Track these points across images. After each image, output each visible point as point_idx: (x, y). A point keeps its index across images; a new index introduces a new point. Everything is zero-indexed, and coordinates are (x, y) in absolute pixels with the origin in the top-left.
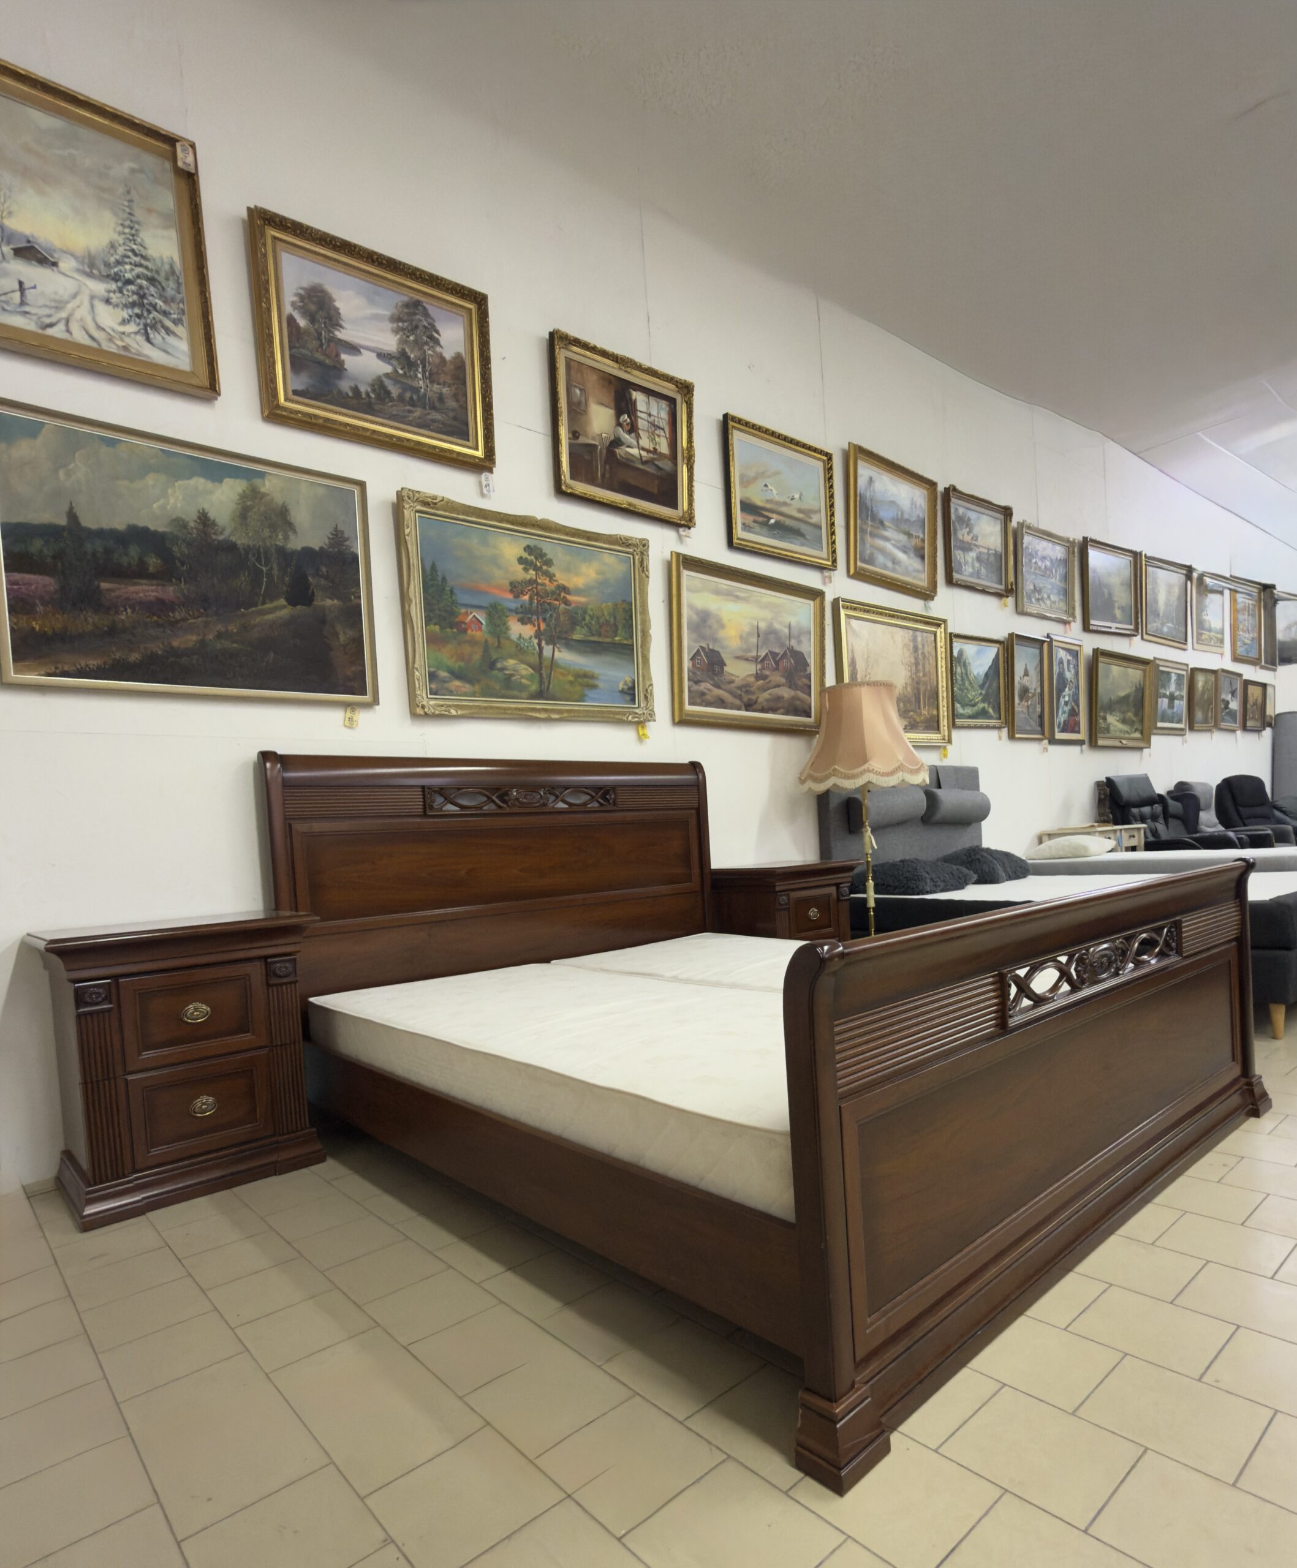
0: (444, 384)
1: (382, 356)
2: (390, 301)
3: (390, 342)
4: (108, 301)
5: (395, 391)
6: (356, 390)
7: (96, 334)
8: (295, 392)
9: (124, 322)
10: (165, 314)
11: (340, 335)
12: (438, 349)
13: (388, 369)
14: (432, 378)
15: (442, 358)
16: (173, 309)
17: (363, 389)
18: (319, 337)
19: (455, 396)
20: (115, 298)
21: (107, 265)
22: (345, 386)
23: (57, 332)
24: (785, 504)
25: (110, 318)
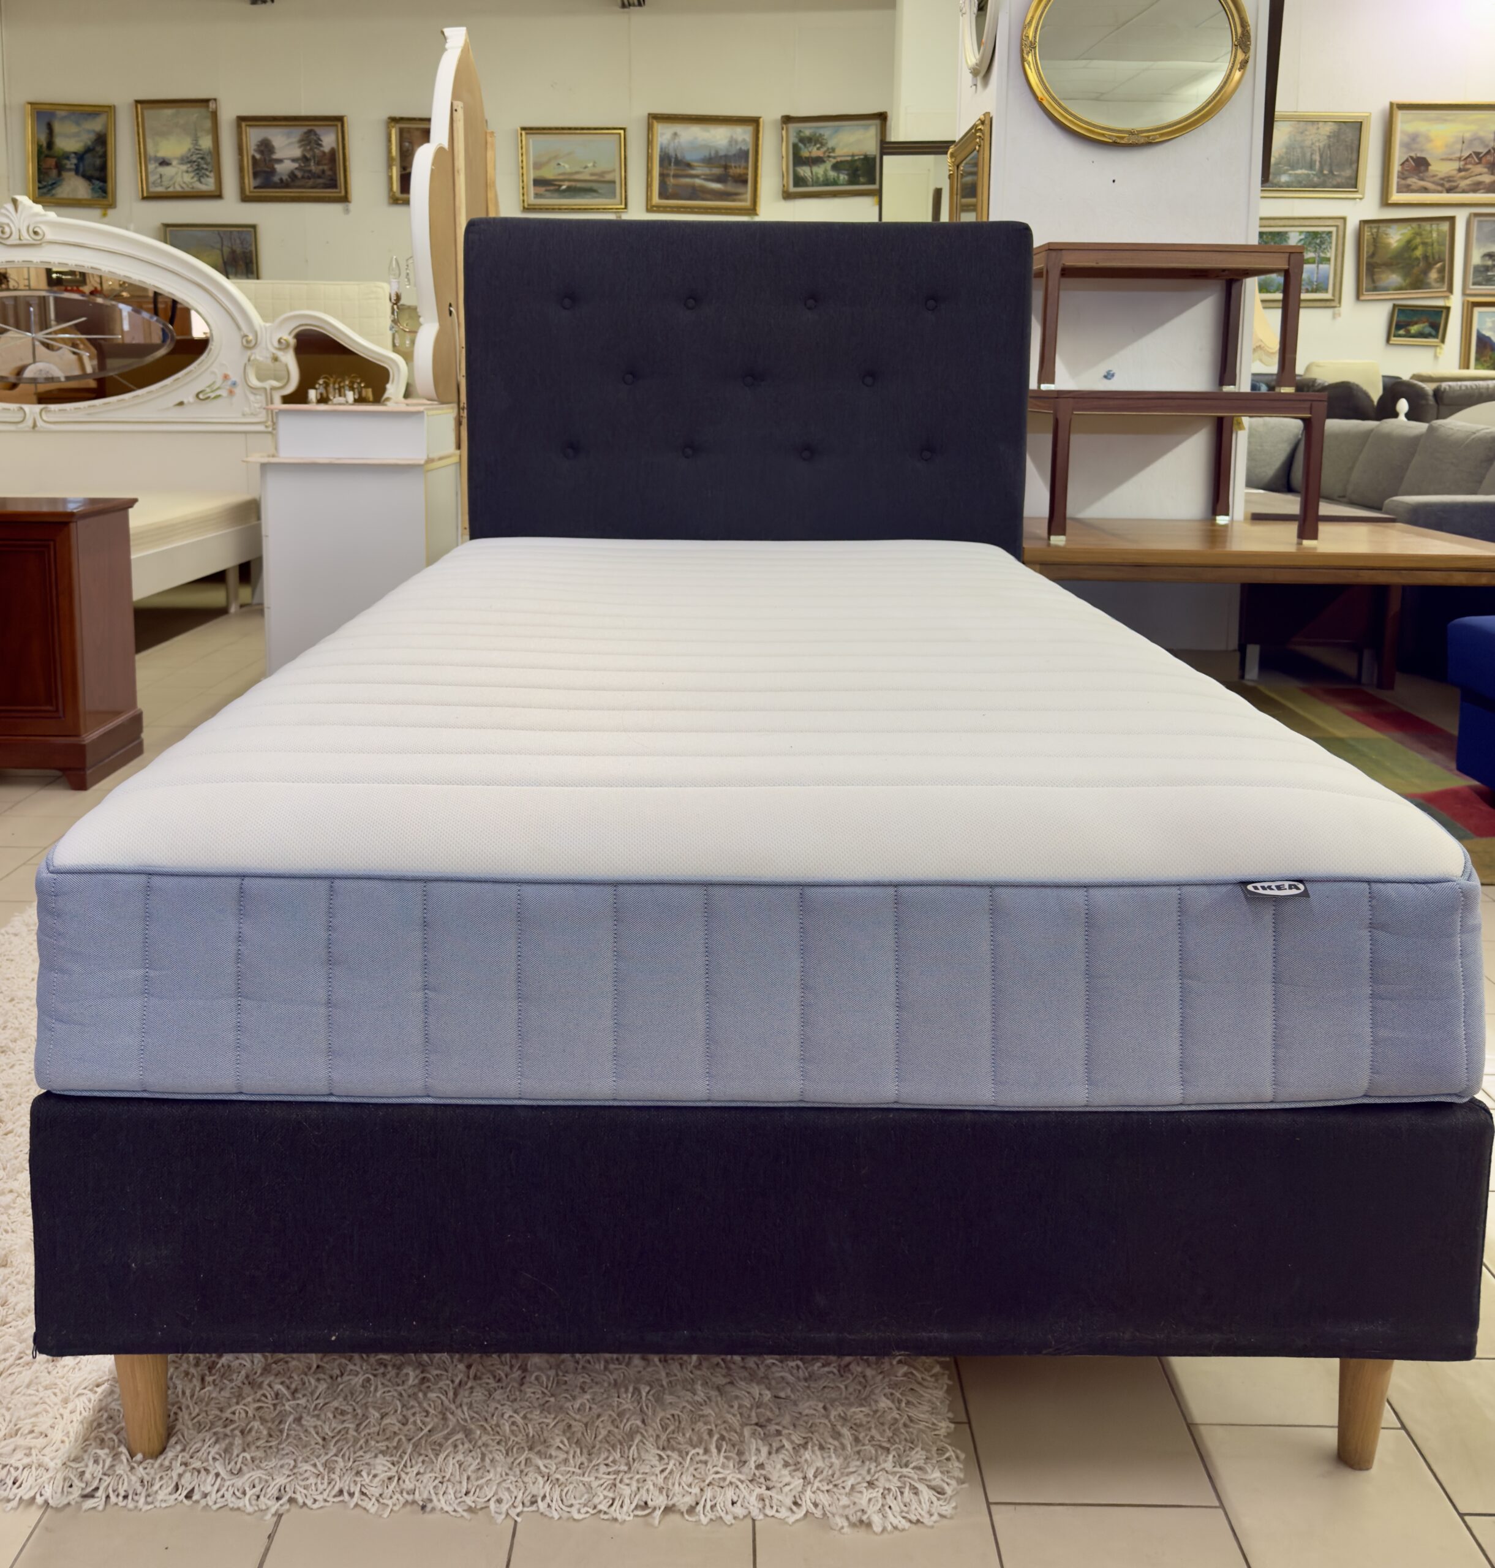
0: (325, 164)
1: (294, 160)
2: (298, 132)
3: (297, 152)
4: (187, 172)
5: (299, 174)
6: (281, 180)
7: (184, 186)
8: (255, 188)
9: (193, 178)
10: (206, 169)
11: (275, 156)
12: (322, 149)
13: (296, 165)
14: (318, 163)
15: (324, 153)
16: (210, 168)
17: (285, 178)
18: (265, 160)
19: (331, 169)
20: (190, 170)
21: (188, 158)
22: (276, 179)
23: (171, 189)
24: (577, 173)
25: (188, 178)
